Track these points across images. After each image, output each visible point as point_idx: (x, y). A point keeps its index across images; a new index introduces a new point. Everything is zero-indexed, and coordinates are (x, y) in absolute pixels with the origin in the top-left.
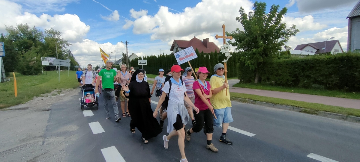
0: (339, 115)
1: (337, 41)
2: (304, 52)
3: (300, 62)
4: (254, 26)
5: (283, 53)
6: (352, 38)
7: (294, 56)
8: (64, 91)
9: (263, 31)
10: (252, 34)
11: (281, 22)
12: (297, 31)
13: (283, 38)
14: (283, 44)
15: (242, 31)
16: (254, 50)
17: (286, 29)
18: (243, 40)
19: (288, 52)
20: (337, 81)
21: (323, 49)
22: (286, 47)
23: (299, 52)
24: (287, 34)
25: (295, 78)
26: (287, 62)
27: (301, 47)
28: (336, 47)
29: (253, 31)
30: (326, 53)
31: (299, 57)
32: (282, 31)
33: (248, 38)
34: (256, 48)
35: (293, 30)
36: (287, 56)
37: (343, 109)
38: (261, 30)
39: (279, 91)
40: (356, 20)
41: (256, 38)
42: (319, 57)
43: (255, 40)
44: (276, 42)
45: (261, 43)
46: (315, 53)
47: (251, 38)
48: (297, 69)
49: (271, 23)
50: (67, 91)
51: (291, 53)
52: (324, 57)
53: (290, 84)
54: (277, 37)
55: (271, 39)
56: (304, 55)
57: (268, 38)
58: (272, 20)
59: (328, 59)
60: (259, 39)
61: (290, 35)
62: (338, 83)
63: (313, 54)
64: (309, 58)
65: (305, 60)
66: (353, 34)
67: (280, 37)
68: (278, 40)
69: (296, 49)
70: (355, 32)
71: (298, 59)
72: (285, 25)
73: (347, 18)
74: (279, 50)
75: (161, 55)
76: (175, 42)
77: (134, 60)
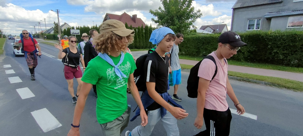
1: (225, 25)
2: (205, 32)
3: (201, 38)
4: (172, 7)
5: (191, 31)
6: (234, 23)
7: (198, 34)
10: (170, 14)
11: (191, 6)
12: (201, 14)
13: (192, 19)
14: (192, 24)
15: (163, 10)
16: (171, 27)
18: (164, 18)
19: (195, 31)
21: (217, 30)
22: (193, 26)
23: (201, 31)
24: (194, 17)
25: (198, 50)
26: (193, 38)
27: (204, 28)
28: (225, 29)
29: (170, 11)
30: (219, 33)
31: (201, 35)
32: (191, 13)
33: (167, 17)
35: (198, 14)
36: (194, 34)
38: (177, 11)
39: (187, 59)
40: (236, 11)
41: (173, 18)
42: (213, 36)
43: (172, 19)
45: (176, 21)
46: (213, 32)
47: (169, 17)
48: (199, 44)
51: (197, 32)
52: (217, 35)
53: (194, 54)
55: (183, 19)
56: (204, 34)
57: (181, 18)
58: (185, 4)
60: (175, 18)
61: (197, 17)
63: (211, 33)
64: (208, 36)
65: (205, 37)
67: (189, 18)
68: (188, 21)
69: (201, 29)
70: (235, 19)
72: (194, 9)
73: (232, 9)
74: (188, 29)
75: (94, 27)
76: (107, 16)
77: (67, 30)
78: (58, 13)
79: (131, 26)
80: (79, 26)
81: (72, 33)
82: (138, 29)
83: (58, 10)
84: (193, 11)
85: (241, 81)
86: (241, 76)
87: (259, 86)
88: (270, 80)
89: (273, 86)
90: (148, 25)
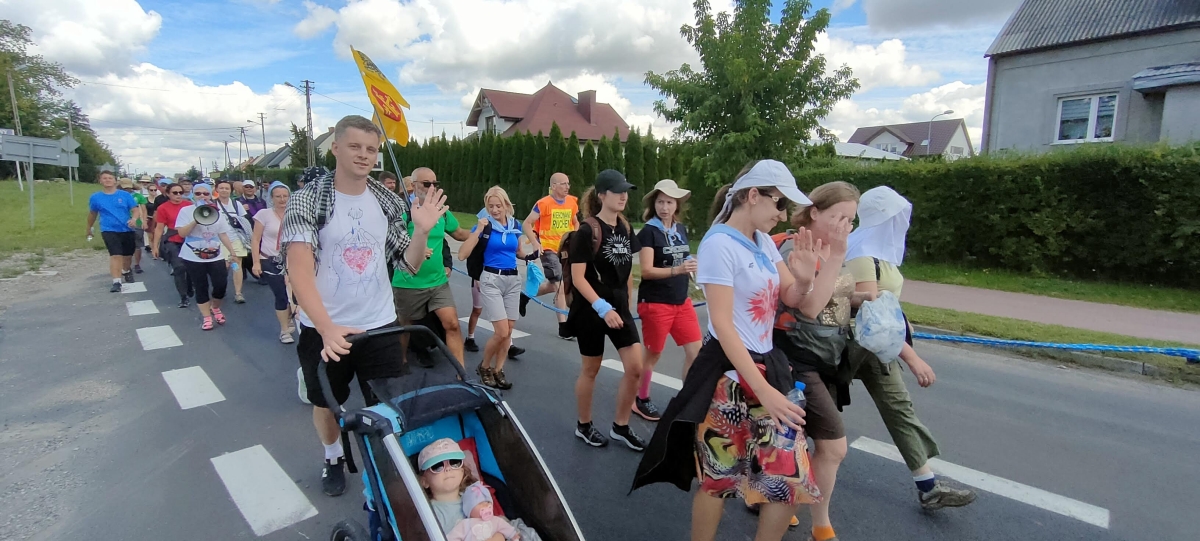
1: (957, 124)
2: (872, 152)
3: (856, 179)
4: (734, 58)
5: (814, 151)
6: (995, 116)
7: (843, 161)
8: (54, 259)
9: (760, 79)
10: (726, 85)
11: (813, 55)
12: (855, 84)
13: (815, 103)
14: (815, 123)
15: (697, 74)
16: (732, 137)
17: (823, 77)
18: (700, 102)
19: (829, 149)
20: (948, 239)
21: (925, 143)
22: (821, 133)
23: (857, 150)
24: (826, 93)
26: (822, 176)
27: (865, 136)
28: (957, 140)
29: (729, 77)
30: (930, 156)
31: (856, 164)
32: (814, 81)
33: (714, 96)
34: (737, 131)
35: (843, 82)
36: (825, 160)
37: (954, 314)
38: (754, 74)
40: (1005, 65)
41: (738, 101)
42: (906, 168)
43: (734, 105)
44: (794, 116)
45: (752, 114)
46: (903, 154)
47: (723, 97)
49: (785, 55)
50: (71, 258)
51: (838, 153)
52: (922, 167)
54: (799, 101)
55: (780, 105)
56: (869, 159)
57: (771, 101)
58: (786, 44)
59: (929, 172)
60: (747, 103)
61: (836, 95)
62: (948, 242)
63: (896, 157)
64: (883, 168)
65: (872, 174)
66: (997, 102)
67: (805, 100)
68: (800, 110)
69: (852, 140)
70: (1002, 100)
71: (852, 170)
72: (822, 65)
73: (986, 56)
74: (802, 141)
75: (436, 141)
76: (484, 98)
78: (308, 95)
79: (573, 136)
82: (602, 146)
83: (307, 82)
84: (822, 73)
85: (1032, 358)
87: (1118, 380)
90: (638, 130)
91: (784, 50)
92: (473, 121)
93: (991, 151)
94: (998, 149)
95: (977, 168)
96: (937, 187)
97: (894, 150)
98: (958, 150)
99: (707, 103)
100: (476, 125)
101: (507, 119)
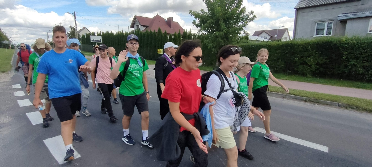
0: (281, 95)
1: (286, 30)
2: (260, 39)
3: (255, 47)
4: (217, 7)
5: (242, 38)
6: (297, 27)
7: (251, 41)
9: (225, 14)
10: (215, 16)
11: (242, 7)
12: (255, 17)
13: (242, 23)
14: (242, 29)
15: (206, 12)
16: (217, 33)
17: (245, 14)
18: (206, 21)
19: (247, 38)
20: (283, 65)
21: (276, 36)
22: (244, 32)
23: (255, 38)
24: (246, 20)
26: (244, 46)
27: (258, 34)
28: (285, 35)
29: (215, 13)
30: (277, 40)
31: (255, 42)
32: (242, 15)
33: (211, 20)
34: (218, 31)
35: (251, 16)
36: (245, 41)
38: (223, 13)
40: (300, 12)
41: (219, 22)
42: (270, 43)
43: (217, 23)
45: (223, 25)
46: (270, 39)
47: (214, 20)
48: (252, 54)
49: (233, 7)
51: (249, 39)
52: (275, 43)
54: (237, 22)
55: (232, 23)
56: (259, 41)
57: (229, 22)
58: (233, 3)
59: (277, 45)
60: (221, 22)
61: (249, 20)
62: (283, 67)
63: (267, 40)
64: (263, 44)
65: (260, 45)
66: (298, 23)
67: (239, 21)
68: (238, 25)
69: (254, 35)
70: (299, 22)
71: (254, 44)
72: (245, 10)
73: (295, 9)
74: (238, 35)
75: (120, 33)
76: (136, 19)
77: (85, 36)
78: (75, 16)
79: (165, 32)
80: (100, 32)
81: (92, 41)
82: (175, 36)
83: (75, 12)
84: (245, 13)
85: (307, 102)
86: (307, 96)
87: (331, 108)
88: (345, 101)
89: (351, 109)
90: (186, 31)
91: (233, 5)
92: (132, 26)
93: (296, 39)
94: (298, 38)
95: (292, 44)
96: (279, 49)
97: (266, 38)
98: (286, 38)
99: (208, 22)
100: (133, 28)
101: (144, 26)
